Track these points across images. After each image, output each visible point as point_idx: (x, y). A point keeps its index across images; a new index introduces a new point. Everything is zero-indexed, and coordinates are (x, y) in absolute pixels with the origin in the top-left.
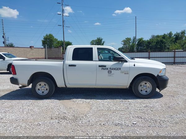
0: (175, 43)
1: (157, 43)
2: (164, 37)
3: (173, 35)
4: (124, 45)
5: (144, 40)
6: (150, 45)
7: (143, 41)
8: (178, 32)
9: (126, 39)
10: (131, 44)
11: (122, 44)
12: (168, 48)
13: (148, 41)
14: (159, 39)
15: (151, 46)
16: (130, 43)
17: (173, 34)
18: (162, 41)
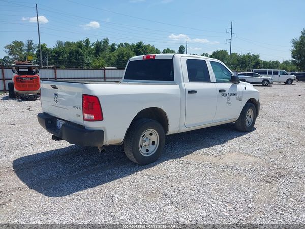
0: (96, 56)
1: (70, 54)
2: (80, 45)
3: (91, 45)
4: (10, 54)
5: (48, 47)
6: (59, 56)
7: (47, 50)
8: (99, 41)
9: (14, 43)
10: (23, 53)
11: (5, 51)
12: (88, 64)
13: (54, 49)
14: (73, 48)
15: (61, 58)
16: (22, 51)
17: (91, 42)
18: (77, 52)
